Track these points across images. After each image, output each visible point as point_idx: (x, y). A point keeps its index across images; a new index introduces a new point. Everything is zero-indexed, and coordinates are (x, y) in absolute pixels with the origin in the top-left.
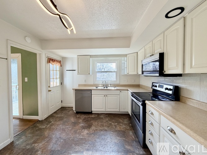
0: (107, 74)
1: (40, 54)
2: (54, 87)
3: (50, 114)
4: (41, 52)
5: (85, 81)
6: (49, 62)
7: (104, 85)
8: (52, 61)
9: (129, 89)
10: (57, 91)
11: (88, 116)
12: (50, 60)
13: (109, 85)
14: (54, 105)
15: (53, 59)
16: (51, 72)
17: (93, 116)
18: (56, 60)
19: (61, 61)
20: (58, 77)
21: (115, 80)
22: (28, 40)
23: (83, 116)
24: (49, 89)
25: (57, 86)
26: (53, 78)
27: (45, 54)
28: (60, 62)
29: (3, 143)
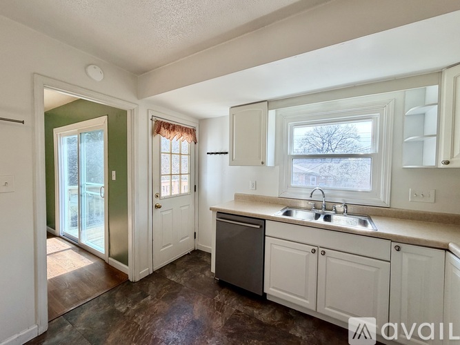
0: (340, 165)
1: (132, 111)
2: (171, 197)
3: (156, 267)
4: (134, 106)
5: (255, 186)
6: (158, 132)
7: (319, 205)
8: (168, 128)
9: (452, 246)
10: (183, 209)
11: (250, 309)
12: (161, 127)
13: (340, 208)
14: (170, 244)
15: (169, 125)
16: (165, 159)
17: (264, 316)
18: (180, 127)
19: (194, 130)
20: (185, 170)
21: (368, 188)
22: (96, 74)
23: (234, 305)
24: (157, 202)
25: (180, 195)
26: (171, 175)
27: (148, 110)
28: (191, 131)
29: (16, 336)
